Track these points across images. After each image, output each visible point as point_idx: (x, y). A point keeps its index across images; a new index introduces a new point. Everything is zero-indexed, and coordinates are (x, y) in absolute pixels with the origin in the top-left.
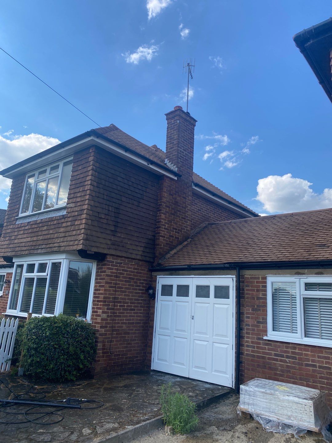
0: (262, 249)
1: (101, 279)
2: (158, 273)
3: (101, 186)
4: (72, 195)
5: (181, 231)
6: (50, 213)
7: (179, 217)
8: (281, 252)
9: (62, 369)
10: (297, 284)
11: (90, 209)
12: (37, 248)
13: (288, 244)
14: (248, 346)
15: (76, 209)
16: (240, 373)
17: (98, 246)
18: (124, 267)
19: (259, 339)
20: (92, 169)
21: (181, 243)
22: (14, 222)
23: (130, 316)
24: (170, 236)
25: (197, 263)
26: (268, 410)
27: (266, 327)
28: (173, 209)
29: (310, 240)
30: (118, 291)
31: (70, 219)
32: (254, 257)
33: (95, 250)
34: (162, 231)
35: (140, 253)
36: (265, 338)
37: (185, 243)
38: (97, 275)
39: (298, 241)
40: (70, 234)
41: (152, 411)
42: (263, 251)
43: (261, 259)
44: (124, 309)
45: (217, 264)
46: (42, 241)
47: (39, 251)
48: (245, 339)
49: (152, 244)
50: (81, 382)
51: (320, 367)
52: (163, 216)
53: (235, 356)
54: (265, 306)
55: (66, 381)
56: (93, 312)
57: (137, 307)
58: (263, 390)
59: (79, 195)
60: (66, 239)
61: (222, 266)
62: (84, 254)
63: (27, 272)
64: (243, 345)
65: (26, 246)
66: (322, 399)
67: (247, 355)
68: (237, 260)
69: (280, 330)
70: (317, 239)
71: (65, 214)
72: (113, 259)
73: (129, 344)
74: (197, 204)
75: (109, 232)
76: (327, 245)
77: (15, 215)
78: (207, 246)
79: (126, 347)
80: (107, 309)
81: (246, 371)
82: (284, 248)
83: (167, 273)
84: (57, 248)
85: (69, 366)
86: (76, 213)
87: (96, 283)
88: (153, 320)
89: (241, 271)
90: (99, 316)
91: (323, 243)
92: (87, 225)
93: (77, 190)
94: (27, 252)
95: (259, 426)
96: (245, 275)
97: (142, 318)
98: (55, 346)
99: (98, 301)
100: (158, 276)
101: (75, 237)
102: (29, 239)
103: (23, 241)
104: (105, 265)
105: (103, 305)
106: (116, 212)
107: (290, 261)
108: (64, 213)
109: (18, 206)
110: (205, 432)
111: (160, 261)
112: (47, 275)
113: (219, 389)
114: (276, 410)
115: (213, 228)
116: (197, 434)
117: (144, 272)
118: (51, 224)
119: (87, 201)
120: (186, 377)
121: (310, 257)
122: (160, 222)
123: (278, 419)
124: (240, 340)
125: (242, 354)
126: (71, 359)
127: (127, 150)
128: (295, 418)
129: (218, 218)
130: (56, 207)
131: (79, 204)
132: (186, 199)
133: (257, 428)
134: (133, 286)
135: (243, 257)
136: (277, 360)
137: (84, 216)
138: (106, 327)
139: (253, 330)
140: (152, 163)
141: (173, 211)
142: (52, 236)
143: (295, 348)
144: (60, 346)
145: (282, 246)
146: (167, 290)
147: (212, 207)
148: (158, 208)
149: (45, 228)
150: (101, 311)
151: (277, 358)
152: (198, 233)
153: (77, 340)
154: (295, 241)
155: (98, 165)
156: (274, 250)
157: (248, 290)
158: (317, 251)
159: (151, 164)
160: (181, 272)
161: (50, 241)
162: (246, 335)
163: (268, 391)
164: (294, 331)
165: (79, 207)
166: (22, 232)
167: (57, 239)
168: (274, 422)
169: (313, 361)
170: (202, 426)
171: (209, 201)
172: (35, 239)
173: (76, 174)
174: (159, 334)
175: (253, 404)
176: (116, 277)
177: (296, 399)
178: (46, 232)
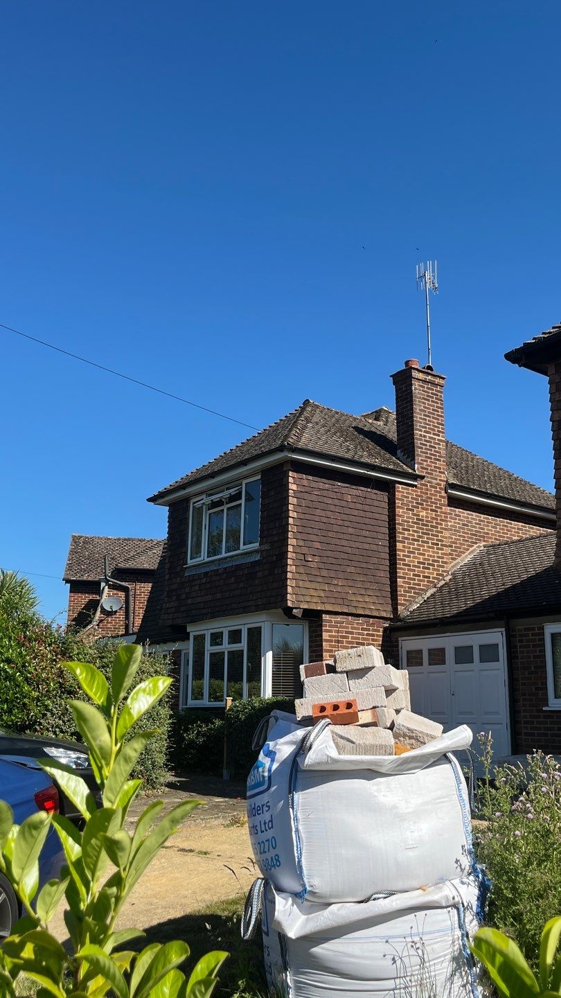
1: (316, 646)
2: (399, 633)
3: (303, 516)
4: (265, 532)
5: (434, 566)
6: (236, 557)
7: (428, 543)
11: (292, 551)
14: (525, 722)
15: (274, 551)
17: (309, 600)
18: (347, 628)
19: (539, 711)
21: (433, 584)
22: (182, 573)
24: (414, 575)
27: (547, 694)
31: (266, 566)
32: (529, 599)
33: (304, 606)
34: (401, 569)
36: (546, 708)
37: (442, 583)
38: (311, 641)
40: (270, 586)
43: (536, 601)
45: (478, 614)
48: (522, 714)
52: (400, 546)
53: (511, 738)
54: (544, 666)
59: (275, 532)
61: (486, 616)
63: (211, 645)
64: (519, 722)
65: (206, 607)
67: (525, 734)
68: (506, 605)
71: (259, 559)
72: (331, 617)
75: (320, 580)
77: (181, 562)
83: (412, 632)
84: (253, 607)
86: (275, 558)
87: (311, 651)
89: (511, 621)
92: (291, 573)
93: (273, 525)
96: (516, 626)
100: (399, 639)
101: (277, 590)
102: (209, 598)
103: (200, 601)
104: (320, 626)
106: (327, 549)
109: (184, 549)
112: (244, 646)
115: (489, 555)
118: (240, 573)
119: (287, 540)
122: (396, 555)
124: (514, 715)
129: (503, 533)
130: (243, 549)
131: (276, 544)
135: (515, 601)
137: (286, 561)
139: (531, 700)
140: (374, 467)
148: (391, 534)
149: (232, 580)
152: (465, 564)
156: (558, 587)
157: (521, 647)
160: (432, 629)
161: (242, 599)
162: (522, 708)
165: (277, 549)
167: (251, 595)
172: (219, 596)
176: (338, 642)
178: (235, 586)
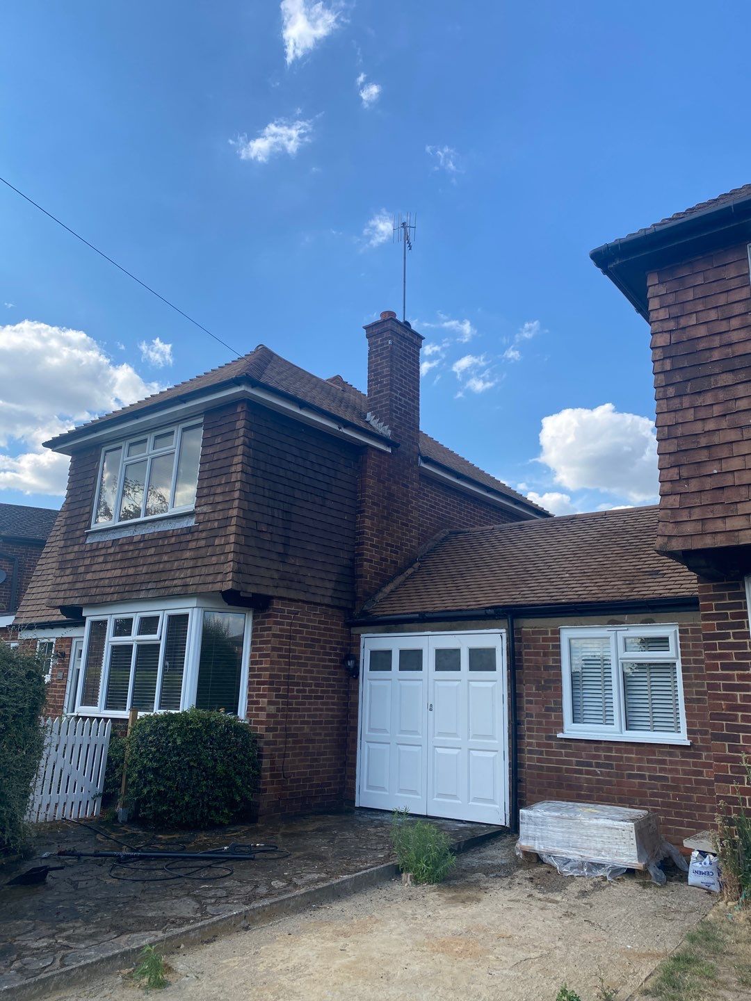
0: (552, 580)
1: (262, 642)
2: (362, 629)
3: (259, 473)
4: (205, 491)
5: (402, 550)
6: (160, 522)
7: (397, 522)
8: (584, 585)
9: (203, 805)
10: (612, 640)
11: (242, 516)
12: (138, 588)
13: (596, 570)
14: (530, 752)
15: (216, 516)
16: (518, 799)
17: (258, 582)
18: (302, 620)
19: (550, 738)
20: (244, 444)
21: (401, 572)
22: (81, 540)
23: (316, 710)
24: (382, 559)
25: (436, 609)
26: (566, 844)
27: (561, 717)
28: (385, 507)
29: (634, 564)
30: (294, 664)
31: (204, 535)
32: (538, 595)
33: (253, 589)
34: (367, 550)
35: (330, 593)
36: (560, 735)
37: (410, 571)
38: (254, 636)
39: (614, 565)
40: (206, 561)
41: (375, 858)
42: (554, 583)
43: (549, 598)
44: (304, 697)
45: (472, 610)
46: (147, 576)
47: (142, 595)
48: (527, 740)
49: (350, 574)
50: (238, 828)
51: (651, 778)
52: (368, 522)
53: (509, 770)
54: (558, 680)
55: (213, 826)
56: (250, 703)
57: (327, 692)
58: (556, 814)
59: (219, 490)
60: (197, 571)
61: (483, 612)
62: (233, 599)
63: (115, 635)
64: (522, 751)
65: (112, 586)
66: (651, 822)
67: (530, 767)
68: (507, 601)
69: (585, 721)
70: (645, 561)
71: (194, 524)
72: (283, 605)
73: (316, 760)
74: (428, 496)
75: (274, 557)
76: (661, 572)
77: (82, 525)
78: (452, 577)
79: (311, 766)
80: (277, 696)
81: (528, 795)
82: (590, 578)
83: (380, 628)
84: (179, 588)
85: (216, 799)
86: (216, 524)
87: (253, 650)
88: (356, 717)
89: (516, 621)
90: (262, 709)
91: (655, 569)
92: (238, 546)
93: (216, 481)
94: (115, 597)
95: (551, 870)
96: (523, 627)
97: (336, 713)
98: (192, 764)
99: (259, 683)
100: (362, 635)
101: (217, 567)
102: (118, 573)
103: (104, 576)
104: (269, 616)
105: (270, 690)
106: (284, 518)
107: (599, 602)
108: (191, 522)
109: (87, 509)
110: (467, 880)
111: (366, 608)
112: (160, 639)
113: (483, 829)
114: (577, 842)
115: (461, 541)
116: (452, 882)
117: (337, 628)
118: (164, 542)
119: (237, 502)
120: (421, 815)
121: (632, 593)
122: (363, 533)
123: (581, 856)
124: (516, 742)
125: (522, 766)
126: (219, 787)
127: (302, 404)
128: (609, 852)
129: (467, 520)
130: (171, 512)
131: (220, 507)
132: (408, 487)
133: (549, 872)
134: (318, 653)
135: (518, 596)
136: (580, 772)
137: (232, 529)
138: (275, 729)
139: (540, 723)
140: (347, 425)
141: (386, 511)
142: (168, 566)
143: (610, 750)
144: (199, 764)
145: (585, 574)
146: (381, 660)
147: (456, 499)
148: (358, 507)
149: (152, 551)
150: (266, 700)
151: (581, 768)
152: (433, 550)
153: (228, 752)
154: (608, 566)
155: (252, 435)
156: (572, 582)
157: (528, 654)
158: (645, 583)
159: (345, 427)
160: (406, 626)
161: (164, 576)
162: (527, 733)
163: (566, 815)
164: (608, 722)
165: (221, 513)
166: (101, 559)
167: (178, 572)
168: (575, 861)
169: (640, 769)
170: (461, 874)
171: (450, 488)
172: (131, 571)
173: (210, 451)
174: (368, 742)
175: (542, 838)
176: (290, 637)
177: (609, 823)
178: (155, 559)
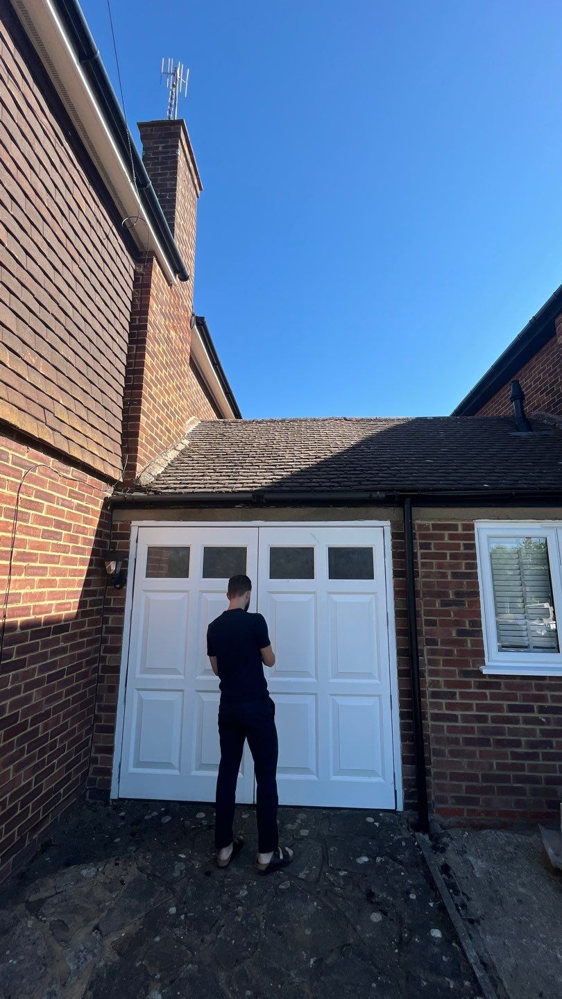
2: (135, 512)
10: (551, 540)
14: (435, 695)
18: (42, 483)
19: (467, 674)
21: (172, 445)
24: (158, 419)
27: (482, 644)
30: (20, 570)
37: (180, 447)
48: (428, 678)
53: (401, 723)
61: (365, 496)
64: (422, 694)
67: (436, 717)
81: (433, 759)
96: (417, 519)
100: (134, 523)
111: (142, 481)
117: (95, 508)
122: (141, 371)
124: (419, 681)
125: (424, 716)
136: (515, 720)
139: (448, 653)
148: (133, 335)
151: (516, 714)
157: (425, 556)
162: (427, 667)
174: (140, 689)
176: (16, 515)
